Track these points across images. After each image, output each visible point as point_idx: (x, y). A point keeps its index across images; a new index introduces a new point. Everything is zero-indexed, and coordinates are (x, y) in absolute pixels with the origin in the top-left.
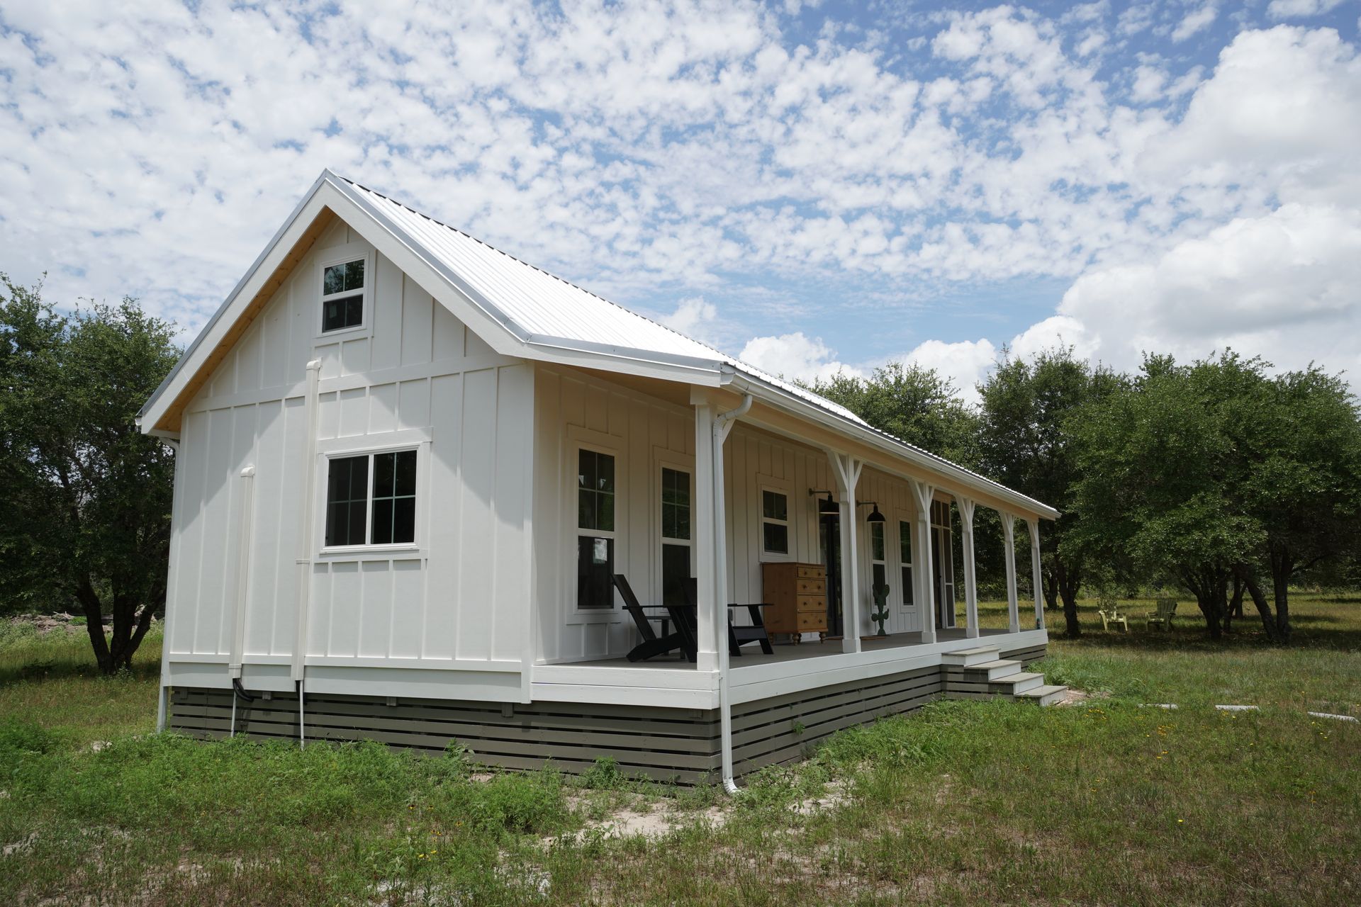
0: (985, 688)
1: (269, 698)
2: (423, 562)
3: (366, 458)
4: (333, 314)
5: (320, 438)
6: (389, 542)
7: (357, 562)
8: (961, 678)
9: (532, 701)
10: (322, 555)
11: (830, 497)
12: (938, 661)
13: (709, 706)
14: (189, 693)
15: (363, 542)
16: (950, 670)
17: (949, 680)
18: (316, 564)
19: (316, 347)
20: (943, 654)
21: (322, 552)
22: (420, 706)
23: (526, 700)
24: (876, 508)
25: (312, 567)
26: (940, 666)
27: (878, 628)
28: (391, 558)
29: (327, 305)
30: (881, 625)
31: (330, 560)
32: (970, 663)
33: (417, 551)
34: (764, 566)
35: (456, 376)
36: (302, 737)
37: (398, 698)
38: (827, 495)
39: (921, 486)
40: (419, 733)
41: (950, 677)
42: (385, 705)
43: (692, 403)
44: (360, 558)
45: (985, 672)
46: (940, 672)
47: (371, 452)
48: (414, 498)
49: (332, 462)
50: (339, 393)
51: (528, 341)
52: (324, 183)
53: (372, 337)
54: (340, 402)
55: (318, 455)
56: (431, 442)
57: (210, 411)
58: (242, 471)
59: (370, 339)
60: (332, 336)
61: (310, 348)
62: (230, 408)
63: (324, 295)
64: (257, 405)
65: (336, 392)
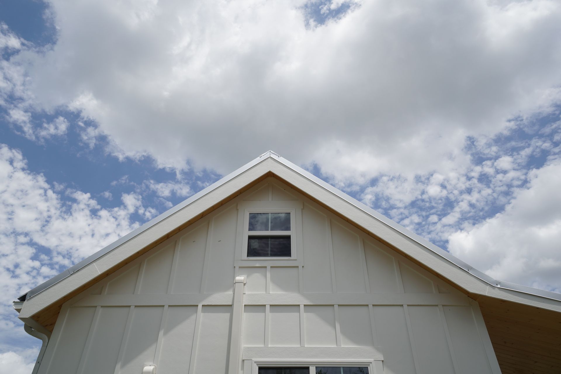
3: (308, 368)
4: (256, 244)
5: (244, 345)
19: (239, 267)
29: (250, 238)
35: (400, 307)
47: (313, 364)
49: (260, 368)
50: (268, 307)
51: (499, 286)
52: (269, 159)
53: (303, 267)
54: (270, 315)
55: (243, 360)
56: (383, 361)
57: (102, 307)
58: (143, 368)
59: (300, 267)
60: (258, 261)
61: (235, 267)
62: (130, 306)
63: (249, 231)
64: (166, 307)
65: (265, 305)
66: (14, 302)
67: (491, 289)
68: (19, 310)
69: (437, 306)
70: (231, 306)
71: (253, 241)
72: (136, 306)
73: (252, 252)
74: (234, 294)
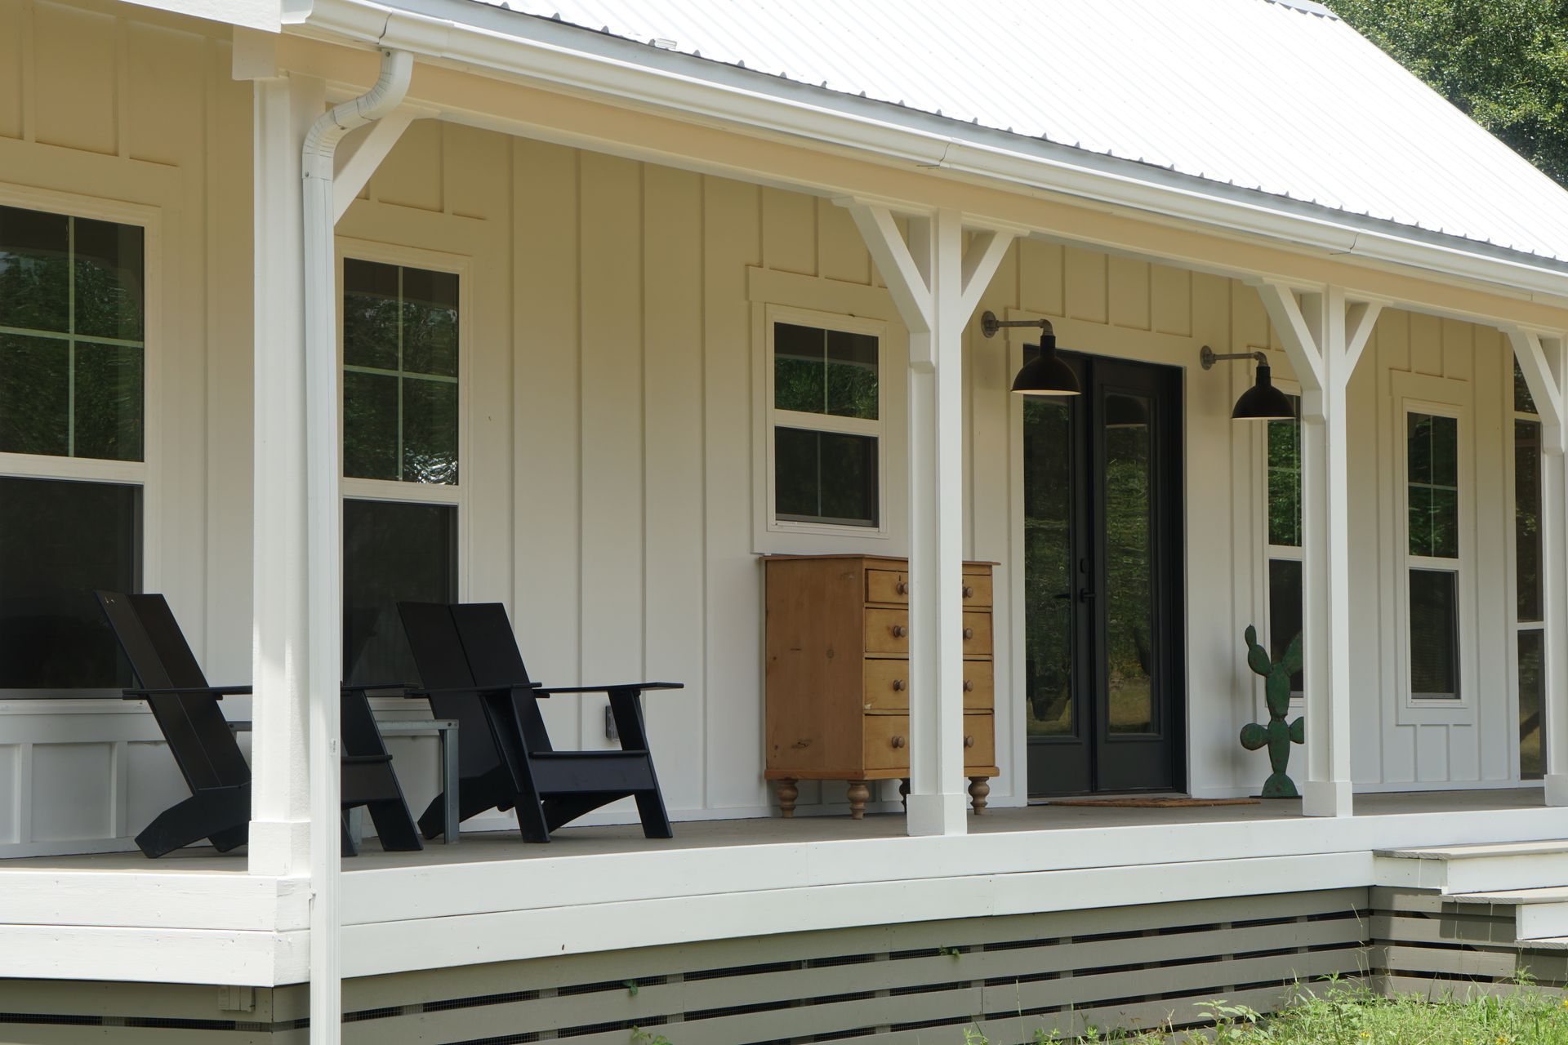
0: (1503, 963)
8: (1430, 930)
11: (1048, 339)
12: (1360, 873)
13: (264, 976)
16: (1401, 903)
17: (1394, 936)
20: (1379, 854)
24: (1263, 373)
26: (1370, 889)
27: (1267, 771)
30: (1279, 761)
32: (1462, 883)
34: (772, 566)
38: (1040, 332)
39: (1306, 302)
41: (1400, 929)
43: (237, 75)
45: (1503, 915)
46: (1368, 913)
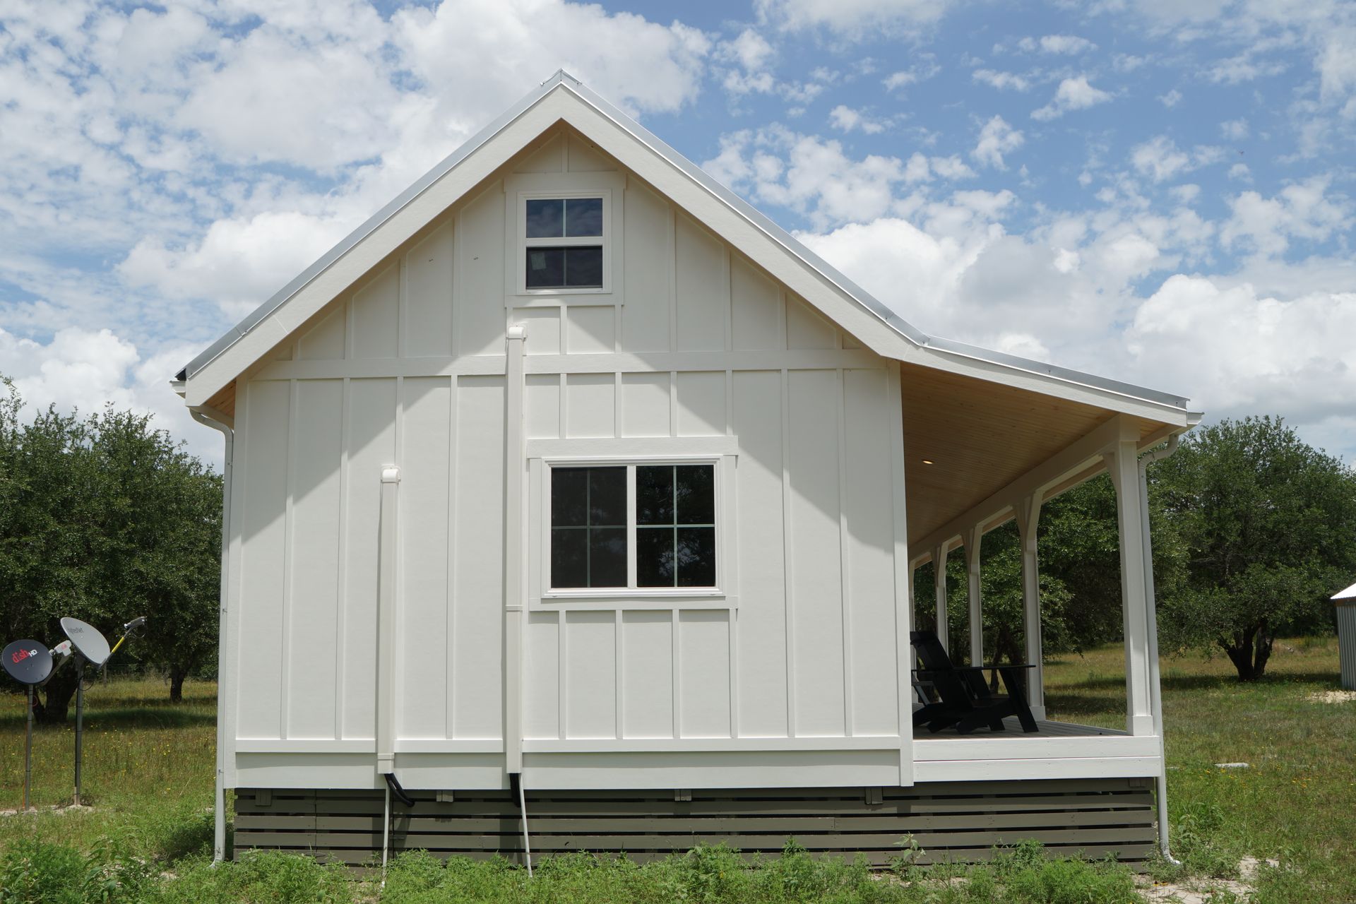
1: (451, 799)
2: (732, 614)
3: (624, 469)
4: (540, 263)
5: (528, 437)
6: (673, 586)
7: (614, 611)
9: (915, 783)
10: (544, 600)
14: (273, 798)
15: (623, 582)
18: (532, 613)
19: (514, 308)
21: (546, 595)
22: (727, 799)
23: (907, 782)
25: (526, 616)
28: (676, 607)
29: (530, 250)
31: (562, 608)
33: (723, 598)
35: (775, 374)
36: (528, 850)
37: (693, 791)
40: (729, 833)
42: (673, 800)
43: (1117, 439)
44: (619, 607)
47: (632, 462)
48: (713, 529)
49: (554, 471)
50: (563, 378)
51: (926, 345)
52: (560, 88)
53: (622, 306)
54: (566, 388)
55: (529, 459)
56: (737, 456)
57: (298, 380)
58: (381, 474)
59: (618, 307)
60: (547, 296)
61: (506, 308)
62: (342, 379)
63: (527, 237)
64: (400, 380)
65: (559, 374)
66: (171, 382)
67: (913, 349)
68: (183, 395)
69: (835, 369)
70: (504, 375)
71: (534, 256)
72: (351, 379)
73: (535, 279)
74: (507, 356)
